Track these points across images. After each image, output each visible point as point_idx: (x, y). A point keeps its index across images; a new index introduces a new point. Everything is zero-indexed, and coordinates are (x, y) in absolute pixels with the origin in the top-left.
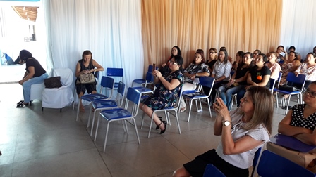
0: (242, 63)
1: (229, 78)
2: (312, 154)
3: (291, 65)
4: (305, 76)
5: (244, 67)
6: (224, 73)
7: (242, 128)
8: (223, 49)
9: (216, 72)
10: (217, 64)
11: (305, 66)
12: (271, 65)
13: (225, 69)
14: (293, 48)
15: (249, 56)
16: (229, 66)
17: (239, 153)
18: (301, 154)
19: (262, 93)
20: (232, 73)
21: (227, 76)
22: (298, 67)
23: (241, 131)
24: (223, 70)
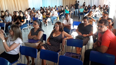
0: (16, 16)
1: (11, 22)
2: (38, 42)
3: (33, 14)
4: (38, 18)
5: (16, 17)
6: (9, 21)
7: (12, 41)
8: (6, 11)
9: (6, 21)
10: (5, 17)
11: (38, 14)
12: (26, 15)
13: (9, 19)
14: (34, 8)
15: (17, 13)
16: (10, 17)
17: (13, 50)
18: (35, 44)
19: (15, 27)
20: (12, 20)
21: (10, 21)
22: (36, 15)
23: (12, 42)
24: (8, 19)
